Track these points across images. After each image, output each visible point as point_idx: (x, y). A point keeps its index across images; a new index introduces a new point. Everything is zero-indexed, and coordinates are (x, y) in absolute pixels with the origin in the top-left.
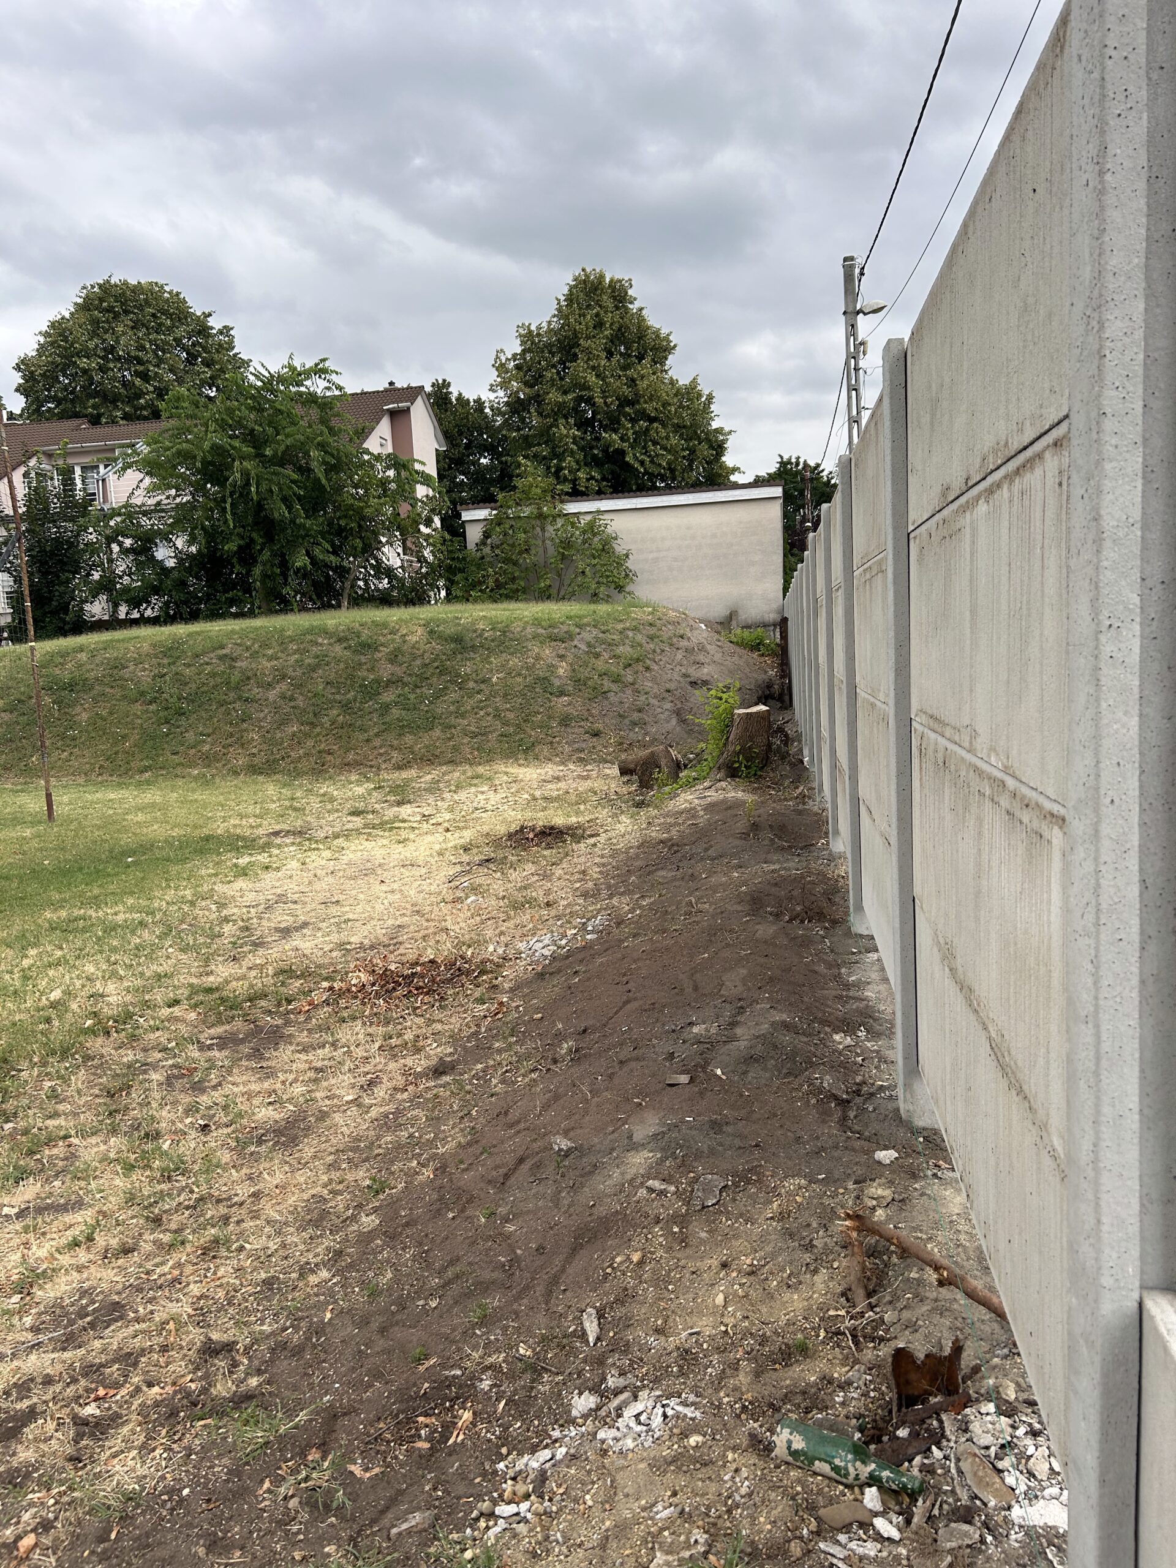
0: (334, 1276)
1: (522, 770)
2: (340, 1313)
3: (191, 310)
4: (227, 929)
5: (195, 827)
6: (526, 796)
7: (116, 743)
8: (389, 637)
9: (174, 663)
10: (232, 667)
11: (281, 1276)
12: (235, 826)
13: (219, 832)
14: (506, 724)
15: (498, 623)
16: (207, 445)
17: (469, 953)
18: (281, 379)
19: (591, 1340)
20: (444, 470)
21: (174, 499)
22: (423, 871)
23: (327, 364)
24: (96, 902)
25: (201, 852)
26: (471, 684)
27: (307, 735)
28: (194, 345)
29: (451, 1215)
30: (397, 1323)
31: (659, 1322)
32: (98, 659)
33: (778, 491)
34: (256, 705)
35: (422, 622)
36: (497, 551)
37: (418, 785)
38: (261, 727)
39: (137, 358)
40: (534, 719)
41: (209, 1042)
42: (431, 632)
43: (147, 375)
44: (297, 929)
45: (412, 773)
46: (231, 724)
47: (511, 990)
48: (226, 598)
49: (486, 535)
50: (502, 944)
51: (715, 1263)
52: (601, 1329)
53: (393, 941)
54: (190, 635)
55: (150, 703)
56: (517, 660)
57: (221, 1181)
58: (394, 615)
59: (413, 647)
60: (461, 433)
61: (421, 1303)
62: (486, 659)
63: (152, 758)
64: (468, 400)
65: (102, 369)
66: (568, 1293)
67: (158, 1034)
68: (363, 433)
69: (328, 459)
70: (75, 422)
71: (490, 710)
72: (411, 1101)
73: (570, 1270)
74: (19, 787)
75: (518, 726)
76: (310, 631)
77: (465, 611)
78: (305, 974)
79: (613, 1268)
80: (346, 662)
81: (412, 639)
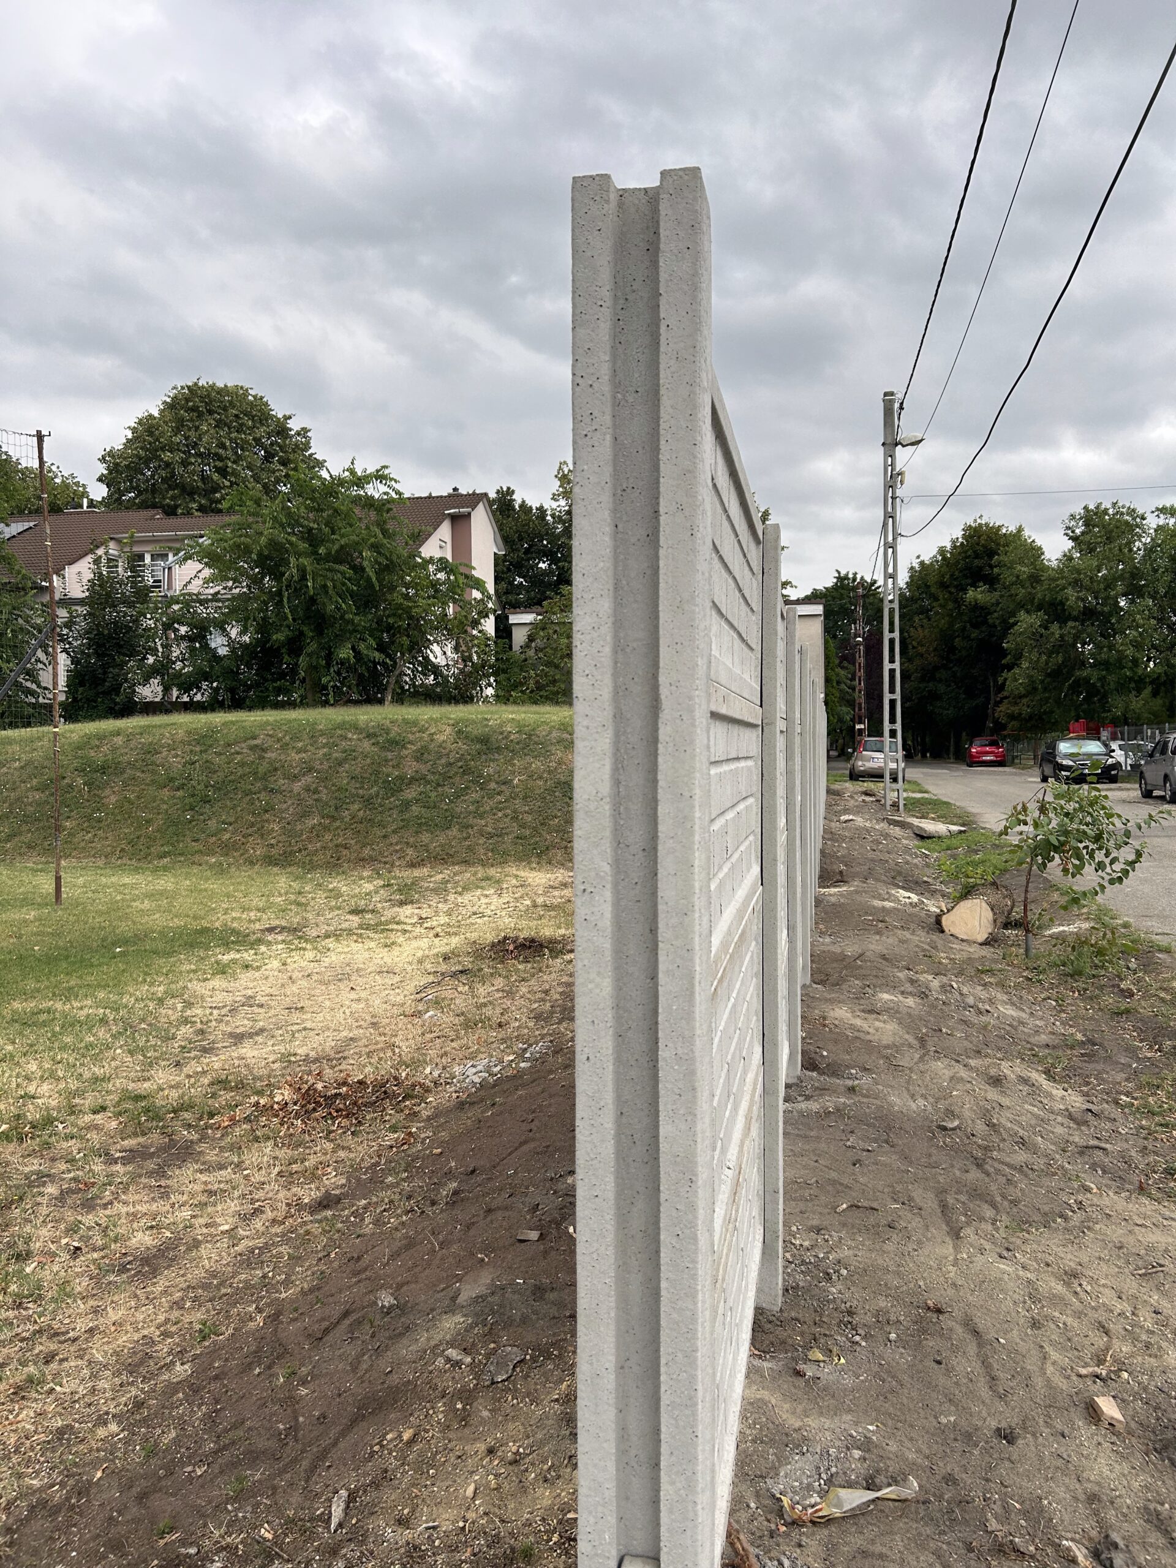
0: (122, 1431)
1: (534, 874)
2: (109, 1473)
3: (273, 413)
4: (185, 1031)
5: (195, 918)
6: (528, 902)
7: (140, 827)
8: (418, 735)
9: (206, 751)
10: (262, 758)
11: (77, 1425)
12: (234, 919)
13: (217, 924)
14: (523, 826)
15: (525, 726)
16: (263, 540)
17: (404, 1075)
18: (341, 482)
19: (333, 1527)
20: (503, 572)
21: (231, 589)
22: (397, 978)
23: (386, 472)
24: (69, 994)
25: (191, 945)
26: (493, 785)
27: (326, 829)
28: (272, 444)
29: (257, 1371)
30: (160, 1490)
31: (406, 1512)
32: (133, 744)
33: (818, 609)
34: (280, 796)
35: (451, 722)
36: (541, 655)
37: (426, 885)
38: (282, 819)
39: (216, 454)
40: (551, 823)
41: (118, 1155)
42: (460, 732)
43: (225, 470)
44: (251, 1035)
45: (425, 871)
46: (254, 814)
47: (429, 1118)
48: (274, 688)
49: (531, 638)
50: (440, 1066)
51: (482, 1447)
52: (346, 1514)
53: (337, 1057)
54: (225, 724)
55: (178, 789)
56: (539, 764)
57: (68, 1312)
58: (426, 713)
59: (440, 746)
60: (521, 539)
61: (189, 1469)
62: (510, 762)
63: (173, 845)
64: (531, 507)
65: (185, 463)
66: (331, 1470)
67: (71, 1143)
68: (420, 538)
69: (380, 560)
70: (151, 512)
71: (508, 811)
72: (283, 1235)
73: (342, 1445)
74: (40, 867)
75: (535, 829)
76: (342, 726)
77: (496, 712)
78: (240, 1086)
79: (382, 1446)
80: (372, 758)
81: (441, 738)
